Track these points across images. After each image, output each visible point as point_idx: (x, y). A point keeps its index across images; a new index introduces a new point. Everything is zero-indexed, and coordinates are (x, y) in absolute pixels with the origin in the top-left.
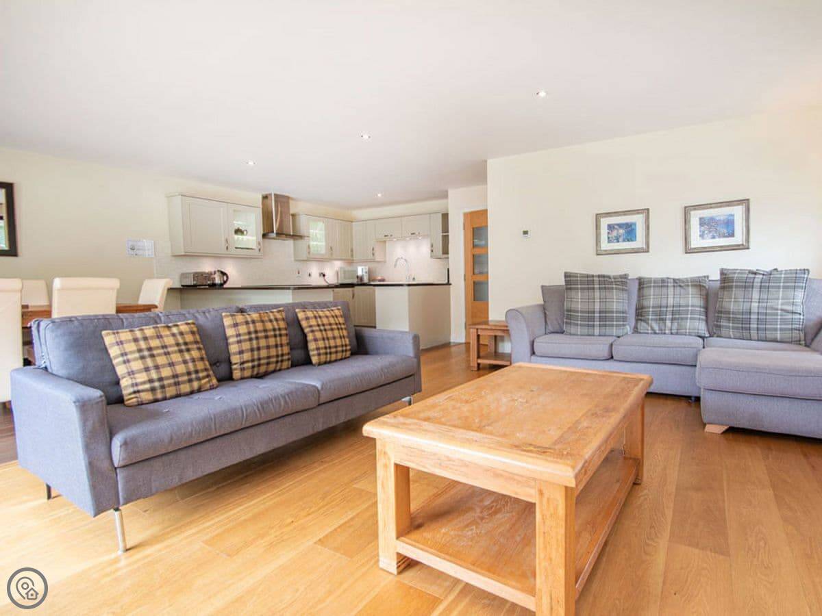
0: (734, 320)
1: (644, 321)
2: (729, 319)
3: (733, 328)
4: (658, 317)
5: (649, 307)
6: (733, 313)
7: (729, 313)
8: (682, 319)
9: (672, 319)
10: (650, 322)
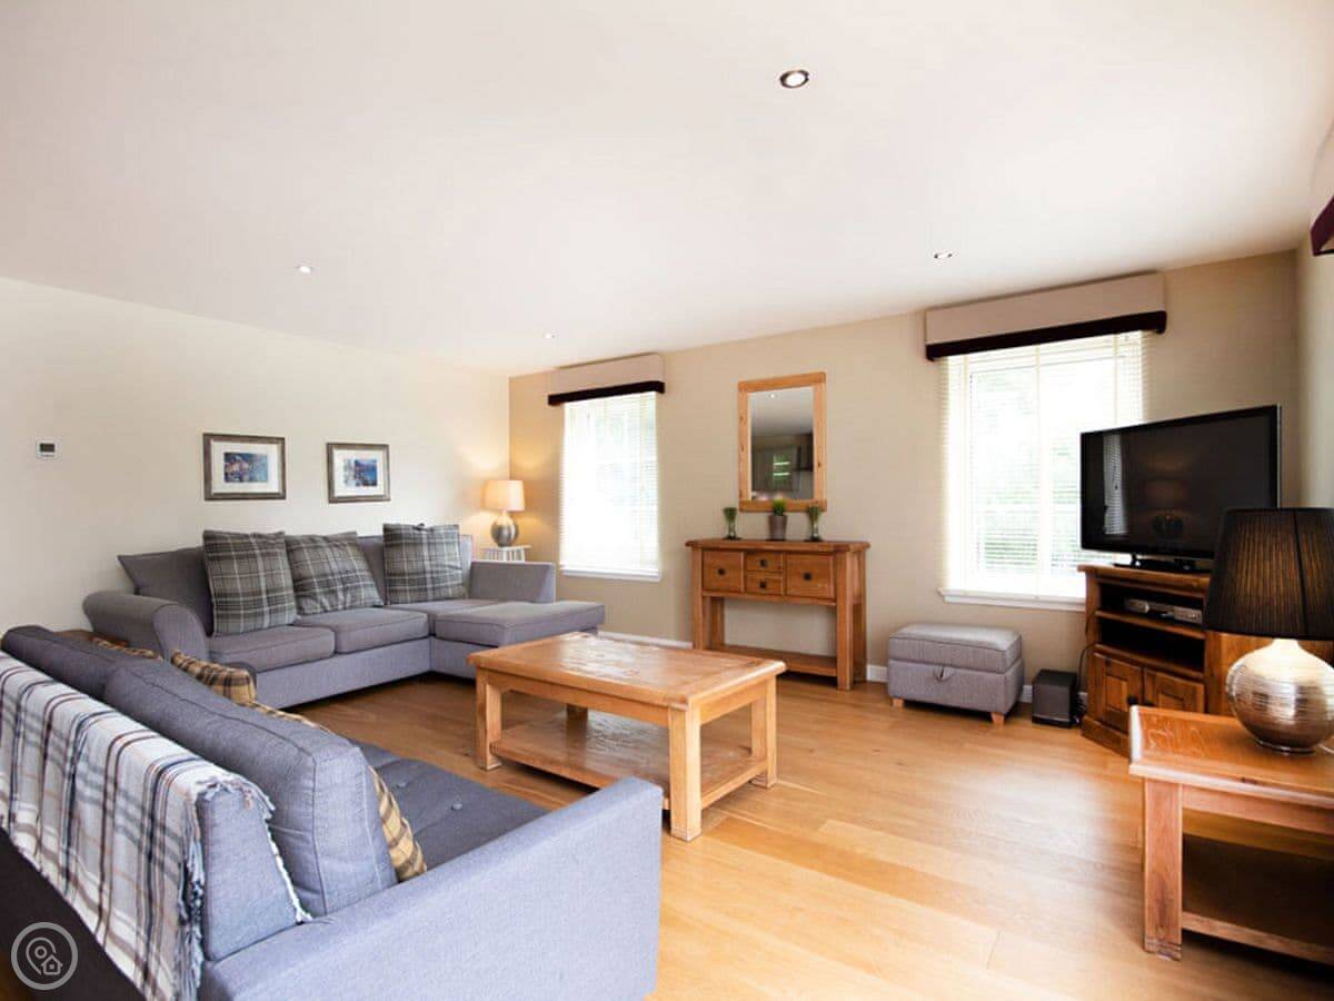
0: (411, 582)
1: (309, 596)
2: (404, 582)
3: (410, 591)
4: (327, 589)
5: (311, 577)
6: (409, 574)
7: (403, 574)
8: (356, 587)
9: (345, 590)
10: (319, 597)
